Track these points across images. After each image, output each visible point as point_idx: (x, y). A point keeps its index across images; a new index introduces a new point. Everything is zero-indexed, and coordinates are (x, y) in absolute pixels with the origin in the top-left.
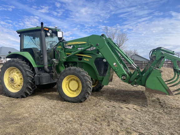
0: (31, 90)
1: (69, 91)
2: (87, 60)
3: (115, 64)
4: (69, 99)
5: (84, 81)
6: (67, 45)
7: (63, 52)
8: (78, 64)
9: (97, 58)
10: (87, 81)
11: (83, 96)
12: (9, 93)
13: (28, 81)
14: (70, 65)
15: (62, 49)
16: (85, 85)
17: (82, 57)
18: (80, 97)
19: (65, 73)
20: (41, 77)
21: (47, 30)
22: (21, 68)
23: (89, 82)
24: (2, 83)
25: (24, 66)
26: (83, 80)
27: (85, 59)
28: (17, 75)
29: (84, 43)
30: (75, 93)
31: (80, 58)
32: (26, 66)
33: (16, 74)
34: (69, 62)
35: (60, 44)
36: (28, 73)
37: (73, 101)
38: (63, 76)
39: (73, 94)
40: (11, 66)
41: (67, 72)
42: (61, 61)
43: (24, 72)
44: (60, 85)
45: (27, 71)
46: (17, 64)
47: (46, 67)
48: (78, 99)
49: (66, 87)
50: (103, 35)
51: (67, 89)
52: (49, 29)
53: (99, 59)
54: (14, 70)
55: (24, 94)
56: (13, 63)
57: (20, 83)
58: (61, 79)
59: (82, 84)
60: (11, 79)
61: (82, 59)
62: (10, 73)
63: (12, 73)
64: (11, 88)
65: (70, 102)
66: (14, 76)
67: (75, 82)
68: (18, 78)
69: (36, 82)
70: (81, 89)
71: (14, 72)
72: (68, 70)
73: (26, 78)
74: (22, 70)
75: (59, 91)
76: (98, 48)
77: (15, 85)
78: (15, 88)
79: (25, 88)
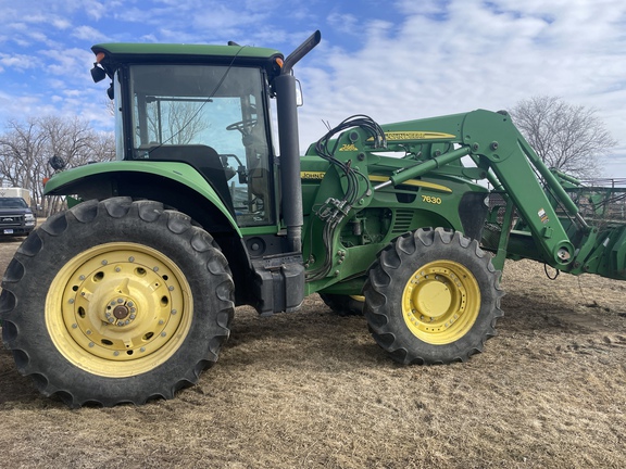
1: (416, 325)
2: (435, 201)
3: (541, 213)
7: (361, 168)
8: (394, 217)
9: (467, 195)
13: (223, 307)
15: (362, 156)
17: (416, 188)
19: (414, 255)
22: (184, 243)
26: (488, 273)
27: (427, 198)
28: (144, 281)
29: (448, 136)
30: (442, 329)
31: (408, 195)
33: (135, 278)
35: (354, 136)
37: (450, 356)
38: (409, 265)
39: (436, 330)
41: (426, 250)
43: (202, 262)
44: (395, 304)
47: (298, 234)
48: (470, 344)
49: (407, 311)
51: (408, 315)
53: (472, 197)
54: (110, 258)
56: (128, 221)
57: (160, 323)
58: (398, 280)
59: (482, 291)
60: (113, 308)
61: (413, 197)
62: (82, 278)
63: (100, 275)
64: (91, 356)
65: (440, 364)
66: (128, 292)
67: (441, 286)
68: (149, 299)
69: (266, 302)
70: (478, 307)
71: (118, 271)
72: (429, 241)
73: (213, 292)
74: (187, 254)
75: (389, 329)
76: (495, 159)
77: (127, 338)
78: (116, 354)
79: (206, 343)
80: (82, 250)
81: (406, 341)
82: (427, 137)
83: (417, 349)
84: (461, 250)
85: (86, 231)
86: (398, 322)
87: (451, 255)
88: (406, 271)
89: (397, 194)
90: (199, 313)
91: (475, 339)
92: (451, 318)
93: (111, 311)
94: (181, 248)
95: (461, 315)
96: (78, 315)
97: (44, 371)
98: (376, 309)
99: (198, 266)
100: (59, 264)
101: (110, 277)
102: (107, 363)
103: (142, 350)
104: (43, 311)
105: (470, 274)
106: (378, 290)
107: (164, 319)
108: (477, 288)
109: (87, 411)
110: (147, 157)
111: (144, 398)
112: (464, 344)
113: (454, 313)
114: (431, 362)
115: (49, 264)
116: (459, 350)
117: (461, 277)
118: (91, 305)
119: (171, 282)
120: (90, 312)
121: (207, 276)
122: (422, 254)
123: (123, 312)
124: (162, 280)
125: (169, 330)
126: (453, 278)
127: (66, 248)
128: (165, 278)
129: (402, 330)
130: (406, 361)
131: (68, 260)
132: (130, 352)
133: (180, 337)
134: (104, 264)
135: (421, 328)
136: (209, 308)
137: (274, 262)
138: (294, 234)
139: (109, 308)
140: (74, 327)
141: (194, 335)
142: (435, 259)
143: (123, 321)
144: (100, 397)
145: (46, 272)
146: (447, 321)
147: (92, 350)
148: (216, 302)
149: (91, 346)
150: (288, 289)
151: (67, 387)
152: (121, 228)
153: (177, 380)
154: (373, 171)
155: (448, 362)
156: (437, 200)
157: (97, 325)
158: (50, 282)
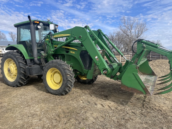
0: (25, 81)
1: (53, 84)
2: (73, 53)
3: (96, 57)
4: (52, 91)
5: (64, 74)
6: (53, 38)
7: (50, 44)
8: (66, 57)
9: (82, 51)
10: (67, 75)
11: (63, 89)
12: (8, 82)
13: (20, 72)
14: (59, 57)
15: (49, 41)
16: (65, 78)
17: (69, 49)
18: (61, 90)
20: (31, 68)
21: (38, 23)
22: (15, 59)
23: (69, 76)
24: (3, 73)
25: (18, 58)
27: (71, 52)
29: (69, 35)
30: (58, 86)
31: (68, 51)
32: (19, 58)
33: (12, 65)
34: (58, 55)
35: (47, 37)
36: (21, 64)
38: (47, 68)
39: (56, 86)
40: (8, 57)
42: (49, 53)
43: (17, 63)
44: (45, 77)
45: (20, 62)
46: (12, 56)
47: (36, 59)
49: (51, 80)
50: (86, 27)
51: (51, 81)
52: (40, 22)
53: (84, 52)
54: (11, 61)
55: (18, 84)
56: (10, 55)
57: (16, 73)
58: (45, 72)
62: (9, 64)
68: (14, 69)
69: (26, 72)
76: (81, 41)
80: (6, 59)
83: (49, 89)
89: (66, 51)
104: (3, 69)
121: (18, 66)
132: (14, 78)
150: (30, 70)
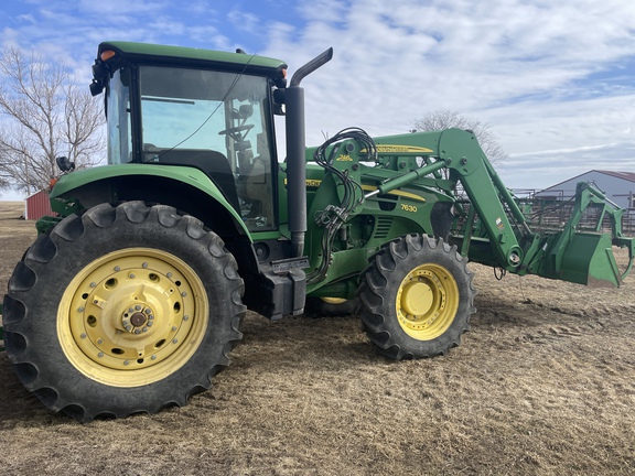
3: (498, 221)
7: (355, 177)
8: (377, 224)
9: (437, 204)
13: (237, 312)
15: (356, 166)
17: (396, 197)
19: (407, 259)
22: (202, 249)
27: (405, 206)
28: (158, 287)
29: (427, 150)
31: (389, 203)
33: (151, 284)
35: (350, 147)
37: (435, 350)
38: (402, 268)
39: (421, 327)
41: (417, 254)
43: (219, 268)
44: (390, 304)
47: (302, 239)
48: (450, 339)
53: (441, 206)
56: (148, 227)
57: (173, 330)
58: (394, 282)
59: (460, 291)
60: (130, 316)
61: (393, 206)
62: (92, 286)
63: (111, 282)
64: (100, 367)
65: (426, 358)
66: (144, 299)
67: (424, 287)
68: (165, 305)
69: (277, 306)
70: (457, 306)
71: (132, 277)
72: (419, 246)
73: (229, 297)
74: (204, 259)
75: (385, 328)
76: (465, 173)
77: (140, 347)
78: (126, 363)
79: (221, 348)
80: (98, 256)
81: (399, 339)
82: (410, 151)
83: (408, 345)
84: (445, 254)
85: (104, 236)
86: (393, 321)
87: (437, 259)
88: (400, 274)
89: (380, 202)
90: (215, 318)
91: (455, 333)
92: (433, 316)
93: (128, 319)
94: (199, 254)
95: (441, 313)
96: (87, 324)
97: (55, 384)
98: (374, 310)
99: (215, 272)
100: (74, 271)
101: (124, 284)
102: (117, 373)
103: (152, 358)
104: (55, 320)
105: (451, 276)
106: (376, 292)
107: (175, 326)
108: (456, 288)
109: (101, 423)
110: (157, 160)
111: (158, 406)
112: (445, 339)
113: (435, 311)
114: (419, 357)
115: (64, 271)
116: (442, 345)
117: (442, 278)
118: (104, 313)
119: (184, 287)
120: (103, 321)
121: (224, 281)
122: (414, 259)
123: (140, 319)
124: (175, 286)
125: (180, 337)
126: (434, 280)
127: (83, 254)
128: (178, 283)
129: (396, 328)
130: (399, 357)
131: (83, 266)
132: (140, 361)
133: (194, 343)
134: (117, 270)
135: (409, 326)
136: (225, 313)
137: (282, 267)
138: (298, 240)
139: (126, 315)
140: (83, 336)
141: (209, 340)
142: (424, 262)
143: (140, 328)
144: (114, 408)
145: (59, 280)
146: (429, 319)
147: (101, 360)
148: (231, 307)
149: (99, 356)
150: (296, 292)
151: (79, 400)
152: (141, 233)
153: (191, 386)
154: (364, 181)
155: (433, 356)
156: (413, 209)
157: (110, 333)
158: (64, 290)
